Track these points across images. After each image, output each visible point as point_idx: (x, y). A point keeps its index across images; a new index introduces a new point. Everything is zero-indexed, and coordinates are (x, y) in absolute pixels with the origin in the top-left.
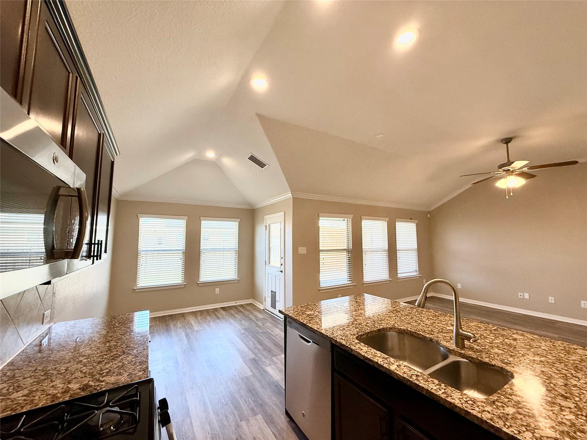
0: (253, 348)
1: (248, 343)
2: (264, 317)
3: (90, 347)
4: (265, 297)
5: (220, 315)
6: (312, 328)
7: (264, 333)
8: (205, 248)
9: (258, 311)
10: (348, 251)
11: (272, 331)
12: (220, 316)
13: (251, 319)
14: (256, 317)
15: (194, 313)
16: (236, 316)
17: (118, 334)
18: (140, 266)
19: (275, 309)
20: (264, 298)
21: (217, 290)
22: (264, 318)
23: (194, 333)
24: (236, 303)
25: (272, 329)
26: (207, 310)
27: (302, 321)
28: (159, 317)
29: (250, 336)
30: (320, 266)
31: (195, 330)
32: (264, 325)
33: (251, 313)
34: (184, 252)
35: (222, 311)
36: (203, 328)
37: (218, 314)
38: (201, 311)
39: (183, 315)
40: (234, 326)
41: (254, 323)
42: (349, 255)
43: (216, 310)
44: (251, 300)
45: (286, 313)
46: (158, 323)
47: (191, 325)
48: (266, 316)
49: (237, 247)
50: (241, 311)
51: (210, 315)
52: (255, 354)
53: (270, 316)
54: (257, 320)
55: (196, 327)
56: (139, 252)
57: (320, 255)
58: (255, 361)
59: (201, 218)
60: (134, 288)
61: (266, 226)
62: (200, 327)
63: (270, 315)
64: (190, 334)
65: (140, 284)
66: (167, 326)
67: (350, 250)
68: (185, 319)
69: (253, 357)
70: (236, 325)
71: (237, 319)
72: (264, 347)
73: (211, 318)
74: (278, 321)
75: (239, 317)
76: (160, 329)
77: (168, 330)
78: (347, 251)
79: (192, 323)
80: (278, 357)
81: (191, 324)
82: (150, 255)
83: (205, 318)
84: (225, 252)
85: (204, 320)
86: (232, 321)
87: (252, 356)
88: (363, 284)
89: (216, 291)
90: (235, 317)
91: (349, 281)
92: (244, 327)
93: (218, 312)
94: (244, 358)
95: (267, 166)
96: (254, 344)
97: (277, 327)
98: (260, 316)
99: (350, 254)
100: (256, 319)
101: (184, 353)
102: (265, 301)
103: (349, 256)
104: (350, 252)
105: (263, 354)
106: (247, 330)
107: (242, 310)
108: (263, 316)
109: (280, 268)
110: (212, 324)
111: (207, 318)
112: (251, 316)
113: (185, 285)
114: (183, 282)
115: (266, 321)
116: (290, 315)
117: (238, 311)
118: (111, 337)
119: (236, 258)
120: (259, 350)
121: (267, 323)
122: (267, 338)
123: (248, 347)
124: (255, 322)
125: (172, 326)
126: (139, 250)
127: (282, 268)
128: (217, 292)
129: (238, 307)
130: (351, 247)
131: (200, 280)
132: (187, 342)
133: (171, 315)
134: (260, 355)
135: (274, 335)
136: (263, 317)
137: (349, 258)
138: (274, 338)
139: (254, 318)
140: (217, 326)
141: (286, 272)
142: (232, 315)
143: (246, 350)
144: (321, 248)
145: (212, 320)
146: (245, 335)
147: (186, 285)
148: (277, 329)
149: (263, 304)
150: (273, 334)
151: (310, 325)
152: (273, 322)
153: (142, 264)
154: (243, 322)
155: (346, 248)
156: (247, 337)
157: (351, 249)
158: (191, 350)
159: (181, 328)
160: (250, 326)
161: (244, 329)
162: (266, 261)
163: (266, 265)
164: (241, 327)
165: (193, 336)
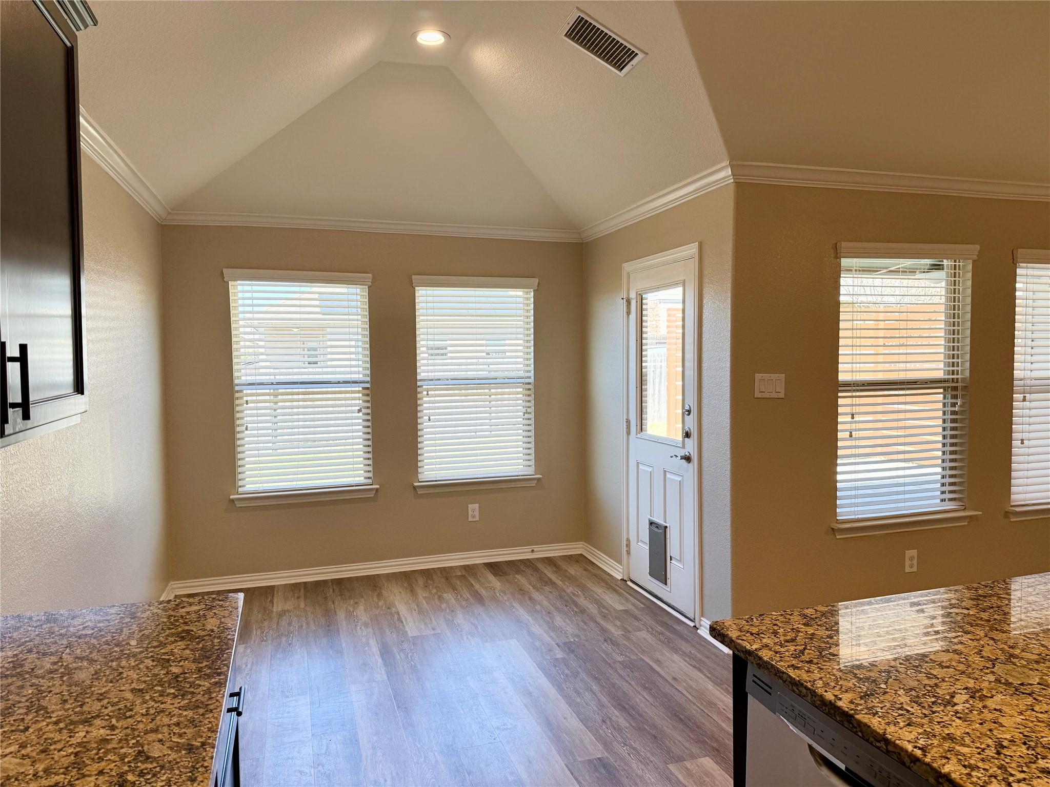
0: (598, 718)
1: (578, 700)
2: (630, 606)
3: (22, 737)
4: (628, 540)
5: (486, 588)
6: (887, 742)
7: (630, 666)
8: (431, 375)
9: (607, 583)
10: (949, 386)
11: (658, 661)
12: (483, 592)
13: (583, 611)
14: (599, 603)
15: (407, 579)
16: (536, 595)
17: (127, 687)
18: (243, 432)
19: (666, 584)
20: (625, 543)
21: (474, 510)
22: (626, 611)
23: (405, 646)
24: (533, 551)
25: (658, 655)
26: (444, 568)
27: (829, 696)
28: (305, 583)
29: (583, 675)
30: (840, 444)
31: (410, 634)
32: (628, 639)
33: (583, 588)
34: (367, 388)
35: (491, 577)
36: (434, 629)
37: (477, 586)
38: (427, 574)
39: (373, 583)
40: (530, 633)
41: (592, 625)
42: (954, 405)
43: (470, 570)
44: (580, 544)
45: (748, 647)
46: (302, 605)
47: (396, 617)
48: (634, 605)
49: (532, 374)
50: (550, 579)
51: (454, 589)
52: (607, 745)
53: (648, 607)
54: (604, 617)
55: (412, 627)
56: (237, 388)
57: (840, 401)
58: (609, 773)
59: (414, 277)
60: (232, 497)
61: (629, 302)
62: (423, 627)
63: (647, 603)
64: (395, 650)
65: (247, 486)
66: (329, 614)
67: (959, 385)
68: (380, 596)
69: (599, 756)
70: (537, 629)
71: (538, 607)
72: (633, 718)
73: (456, 599)
74: (678, 628)
75: (545, 603)
76: (308, 624)
77: (330, 628)
78: (944, 388)
79: (400, 610)
80: (688, 764)
81: (398, 613)
82: (285, 397)
83: (440, 598)
84: (493, 391)
85: (437, 601)
86: (521, 612)
87: (599, 752)
88: (1007, 514)
89: (470, 513)
90: (531, 599)
91: (950, 500)
92: (564, 639)
93: (479, 581)
94: (566, 749)
95: (640, 56)
96: (601, 705)
97: (676, 650)
98: (613, 601)
99: (959, 402)
100: (600, 612)
101: (377, 714)
102: (628, 553)
103: (957, 409)
104: (959, 393)
105: (635, 749)
106: (573, 651)
107: (553, 577)
108: (622, 604)
109: (684, 447)
110: (460, 618)
111: (445, 595)
112: (582, 601)
113: (377, 490)
114: (370, 481)
115: (636, 624)
116: (766, 655)
117: (541, 579)
118: (99, 700)
119: (529, 410)
120: (618, 729)
121: (639, 630)
122: (645, 688)
123: (578, 714)
124: (598, 624)
125: (341, 615)
126: (236, 381)
127: (691, 447)
128: (474, 517)
129: (540, 566)
130: (967, 374)
131: (421, 477)
132: (385, 677)
133: (339, 582)
134: (623, 751)
135: (669, 679)
136: (622, 608)
137: (953, 413)
138: (667, 689)
139: (593, 609)
140: (476, 627)
141: (704, 459)
142: (522, 591)
143: (574, 723)
144: (842, 377)
145: (462, 607)
146: (567, 666)
147: (379, 491)
148: (676, 658)
149: (620, 562)
150: (662, 673)
151: (876, 723)
152: (660, 629)
153: (249, 425)
154: (559, 620)
155: (940, 375)
156: (576, 675)
157: (963, 380)
158: (398, 707)
159: (366, 625)
160: (583, 637)
161: (565, 644)
162: (628, 421)
163: (628, 433)
164: (551, 637)
165: (402, 655)
